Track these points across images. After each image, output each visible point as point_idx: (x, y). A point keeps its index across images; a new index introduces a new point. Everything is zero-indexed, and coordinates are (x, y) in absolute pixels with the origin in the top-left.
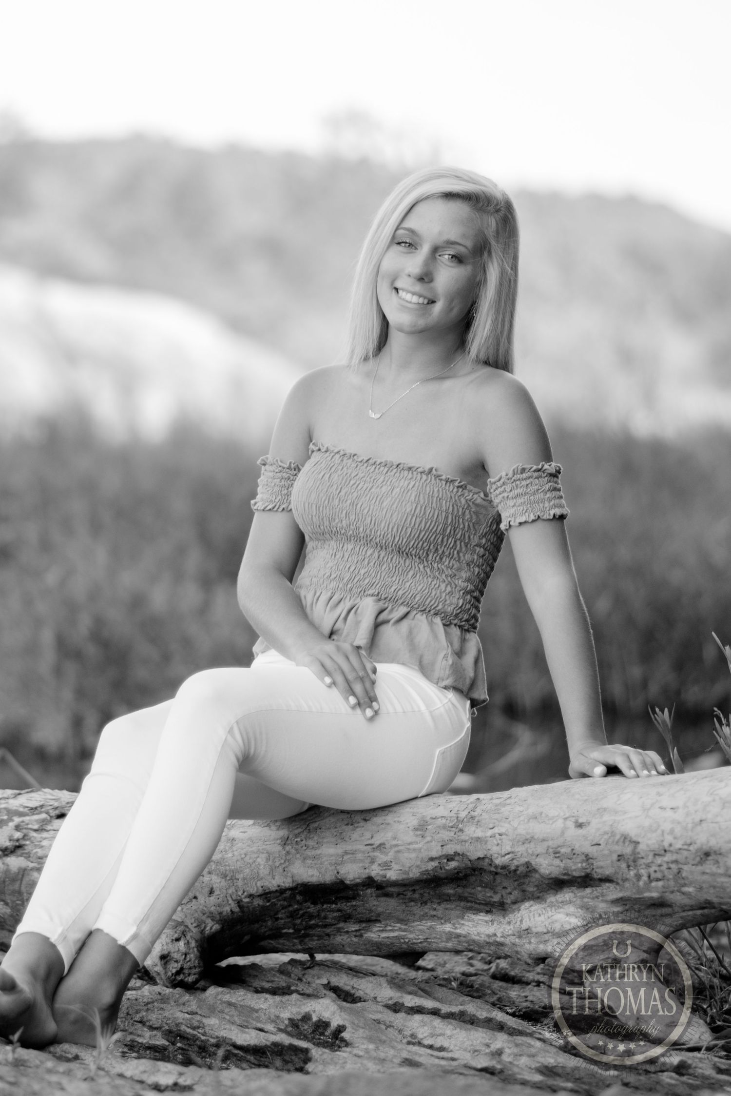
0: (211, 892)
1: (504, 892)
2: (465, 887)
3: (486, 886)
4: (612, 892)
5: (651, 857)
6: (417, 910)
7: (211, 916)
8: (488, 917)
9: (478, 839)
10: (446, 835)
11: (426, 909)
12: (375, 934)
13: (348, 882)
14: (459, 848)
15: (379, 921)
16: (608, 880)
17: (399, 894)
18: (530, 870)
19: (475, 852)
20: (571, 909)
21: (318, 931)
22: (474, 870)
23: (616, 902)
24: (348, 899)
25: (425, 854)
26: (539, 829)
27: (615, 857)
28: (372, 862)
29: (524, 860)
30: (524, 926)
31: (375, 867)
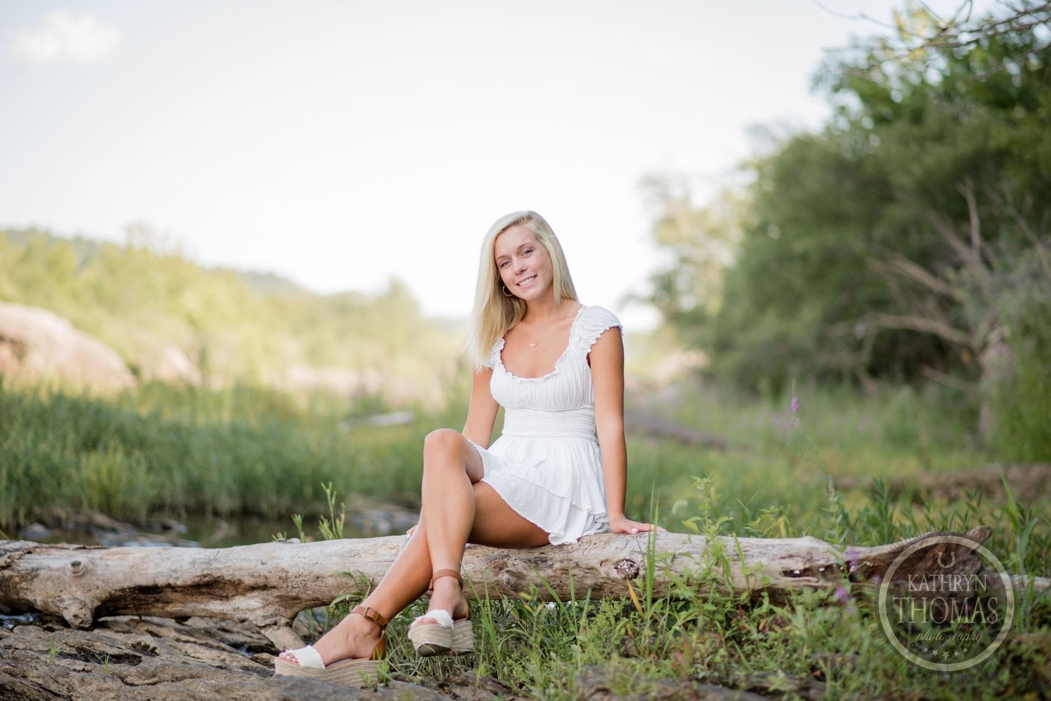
0: (98, 588)
1: (228, 592)
2: (211, 589)
3: (221, 589)
4: (276, 593)
5: (293, 578)
6: (189, 598)
7: (97, 598)
8: (220, 602)
9: (218, 568)
10: (204, 566)
11: (194, 598)
12: (170, 608)
13: (159, 585)
14: (209, 572)
15: (171, 603)
16: (274, 587)
17: (181, 591)
18: (240, 582)
19: (216, 574)
20: (257, 599)
21: (145, 606)
22: (215, 581)
23: (277, 597)
24: (159, 593)
25: (194, 574)
26: (245, 565)
27: (278, 578)
28: (171, 576)
29: (238, 578)
30: (237, 606)
31: (172, 579)
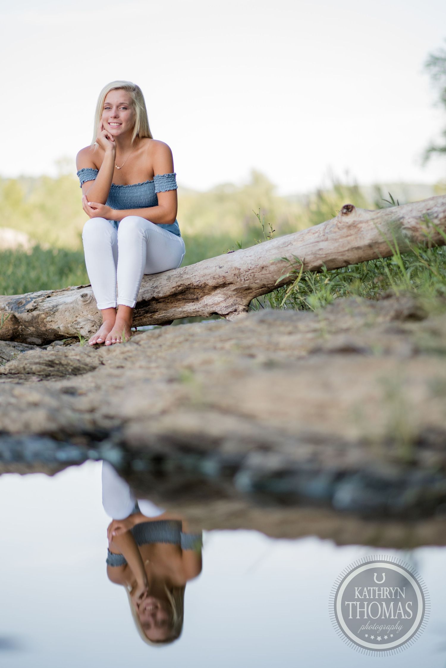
1: (197, 294)
2: (185, 295)
3: (192, 293)
4: (233, 287)
5: (245, 273)
6: (170, 305)
8: (193, 304)
9: (188, 278)
11: (173, 305)
12: (157, 316)
13: (146, 300)
14: (182, 283)
15: (158, 311)
16: (231, 283)
17: (163, 301)
18: (206, 285)
19: (187, 283)
20: (220, 295)
21: (138, 318)
22: (188, 288)
23: (234, 291)
24: (147, 306)
25: (171, 287)
26: (207, 271)
27: (233, 275)
29: (203, 282)
30: (206, 304)
31: (155, 293)
